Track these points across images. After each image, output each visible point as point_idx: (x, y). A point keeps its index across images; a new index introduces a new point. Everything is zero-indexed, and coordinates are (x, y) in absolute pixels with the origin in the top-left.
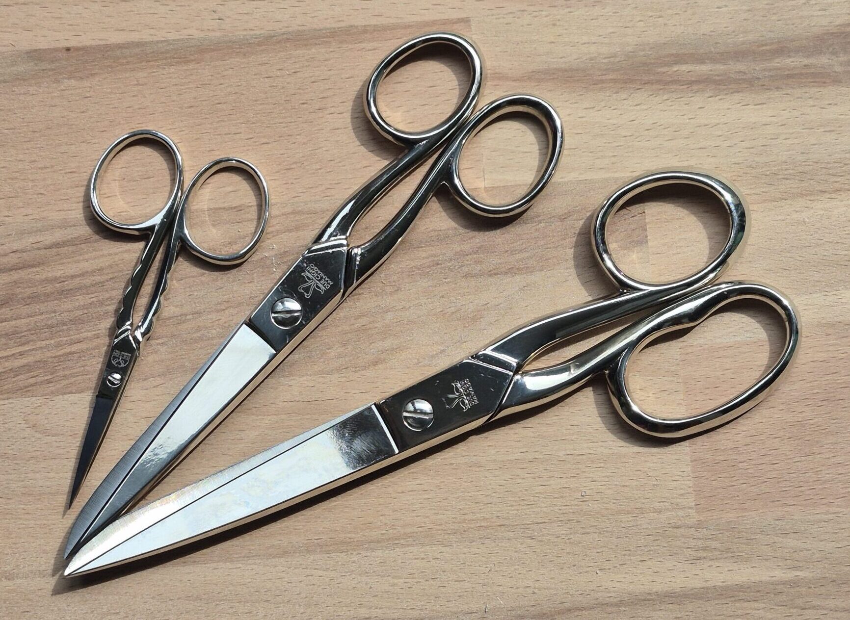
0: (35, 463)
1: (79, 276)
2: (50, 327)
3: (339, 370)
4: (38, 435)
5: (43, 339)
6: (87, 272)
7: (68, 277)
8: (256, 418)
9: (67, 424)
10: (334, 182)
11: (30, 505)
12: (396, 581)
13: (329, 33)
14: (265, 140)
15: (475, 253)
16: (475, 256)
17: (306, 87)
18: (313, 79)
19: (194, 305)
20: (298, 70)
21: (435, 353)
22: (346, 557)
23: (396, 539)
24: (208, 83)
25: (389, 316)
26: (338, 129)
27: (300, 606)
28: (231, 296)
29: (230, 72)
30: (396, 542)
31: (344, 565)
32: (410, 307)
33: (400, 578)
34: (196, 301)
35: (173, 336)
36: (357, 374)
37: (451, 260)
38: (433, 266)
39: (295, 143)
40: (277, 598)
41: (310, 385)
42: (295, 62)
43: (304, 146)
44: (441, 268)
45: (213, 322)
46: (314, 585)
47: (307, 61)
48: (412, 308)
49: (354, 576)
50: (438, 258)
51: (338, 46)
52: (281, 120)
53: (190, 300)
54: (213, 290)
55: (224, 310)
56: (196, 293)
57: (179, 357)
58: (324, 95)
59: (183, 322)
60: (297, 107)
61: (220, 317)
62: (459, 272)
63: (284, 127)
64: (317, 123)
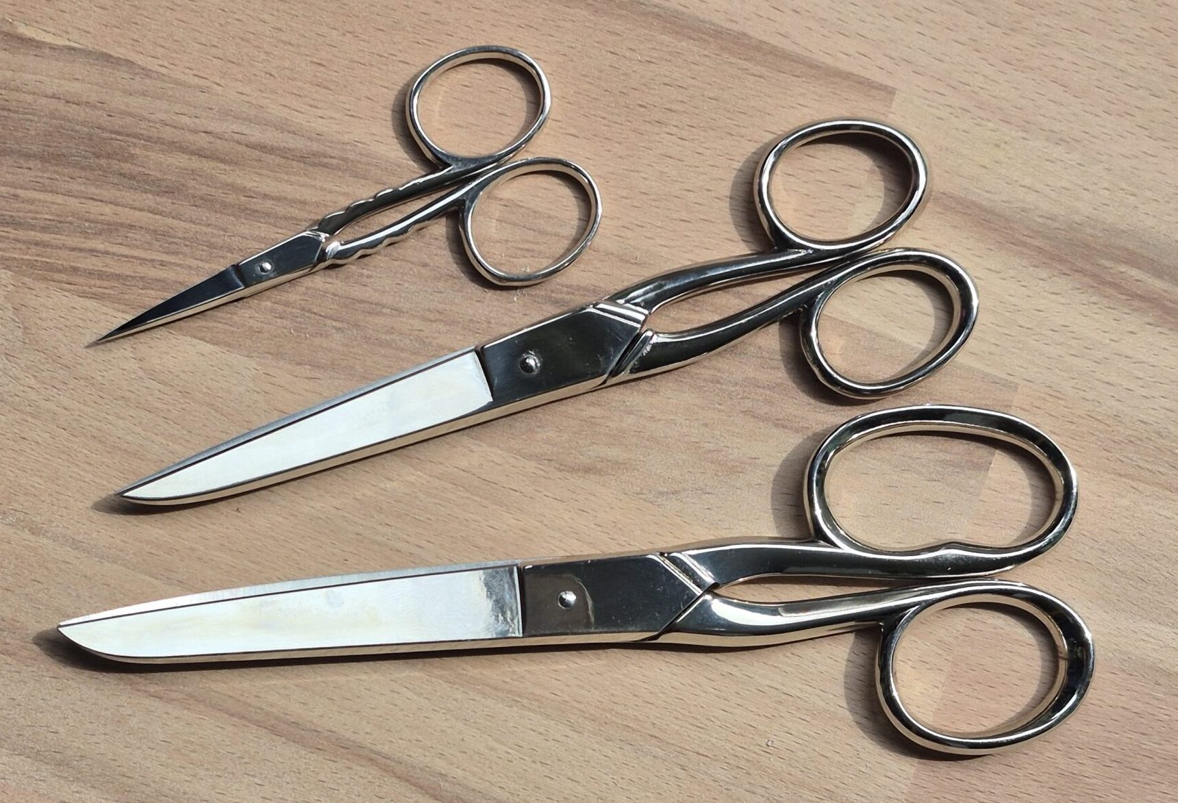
0: (124, 406)
1: (273, 198)
2: (211, 246)
3: (538, 458)
4: (141, 373)
5: (198, 257)
6: (285, 198)
7: (259, 193)
8: (413, 472)
9: (183, 376)
10: (636, 222)
11: (96, 454)
12: (496, 745)
13: (713, 30)
14: (574, 131)
15: (769, 389)
16: (768, 392)
17: (655, 87)
18: (667, 80)
19: (398, 299)
20: (654, 60)
21: (666, 490)
22: (449, 689)
23: (519, 696)
24: (535, 26)
25: (630, 420)
26: (670, 157)
27: (369, 723)
28: (448, 308)
29: (569, 25)
30: (518, 699)
31: (443, 698)
32: (660, 420)
33: (502, 743)
34: (403, 295)
35: (356, 326)
36: (559, 473)
37: (736, 384)
38: (712, 382)
39: (609, 151)
40: (345, 700)
41: (496, 461)
42: (654, 49)
43: (619, 160)
44: (720, 389)
45: (412, 330)
46: (396, 705)
47: (670, 53)
48: (662, 422)
49: (448, 717)
50: (722, 375)
51: (716, 52)
52: (604, 115)
53: (395, 290)
54: (430, 290)
55: (431, 321)
56: (406, 285)
57: (353, 355)
58: (673, 107)
59: (376, 314)
60: (631, 107)
61: (423, 328)
62: (740, 404)
63: (605, 125)
64: (647, 137)
